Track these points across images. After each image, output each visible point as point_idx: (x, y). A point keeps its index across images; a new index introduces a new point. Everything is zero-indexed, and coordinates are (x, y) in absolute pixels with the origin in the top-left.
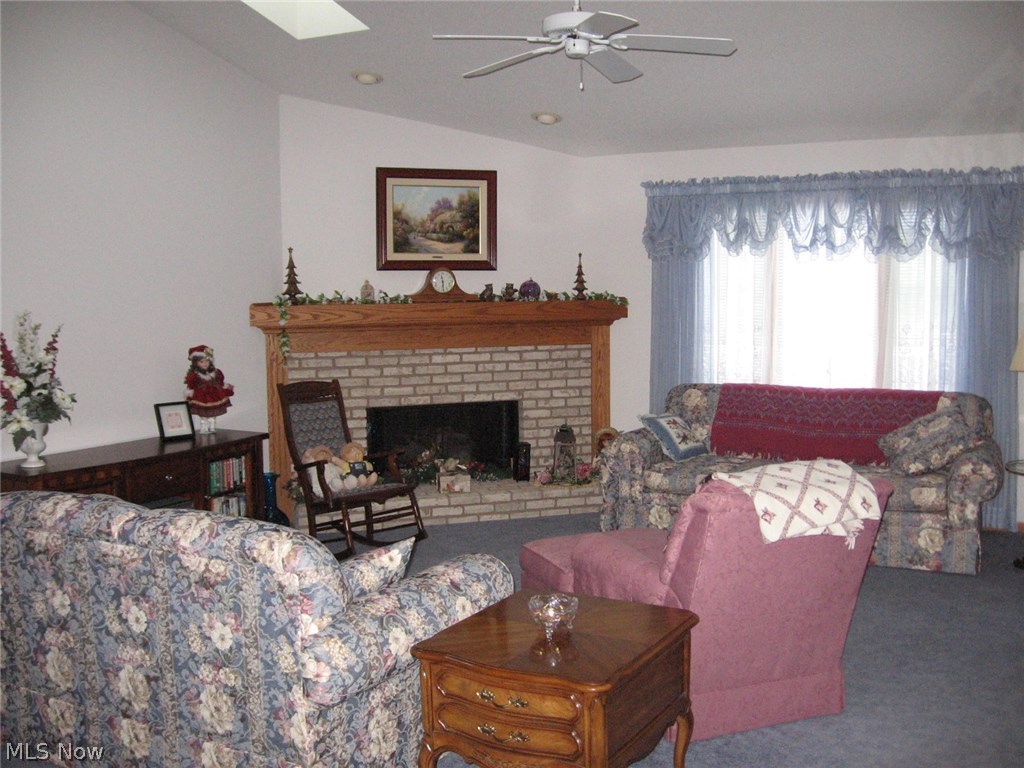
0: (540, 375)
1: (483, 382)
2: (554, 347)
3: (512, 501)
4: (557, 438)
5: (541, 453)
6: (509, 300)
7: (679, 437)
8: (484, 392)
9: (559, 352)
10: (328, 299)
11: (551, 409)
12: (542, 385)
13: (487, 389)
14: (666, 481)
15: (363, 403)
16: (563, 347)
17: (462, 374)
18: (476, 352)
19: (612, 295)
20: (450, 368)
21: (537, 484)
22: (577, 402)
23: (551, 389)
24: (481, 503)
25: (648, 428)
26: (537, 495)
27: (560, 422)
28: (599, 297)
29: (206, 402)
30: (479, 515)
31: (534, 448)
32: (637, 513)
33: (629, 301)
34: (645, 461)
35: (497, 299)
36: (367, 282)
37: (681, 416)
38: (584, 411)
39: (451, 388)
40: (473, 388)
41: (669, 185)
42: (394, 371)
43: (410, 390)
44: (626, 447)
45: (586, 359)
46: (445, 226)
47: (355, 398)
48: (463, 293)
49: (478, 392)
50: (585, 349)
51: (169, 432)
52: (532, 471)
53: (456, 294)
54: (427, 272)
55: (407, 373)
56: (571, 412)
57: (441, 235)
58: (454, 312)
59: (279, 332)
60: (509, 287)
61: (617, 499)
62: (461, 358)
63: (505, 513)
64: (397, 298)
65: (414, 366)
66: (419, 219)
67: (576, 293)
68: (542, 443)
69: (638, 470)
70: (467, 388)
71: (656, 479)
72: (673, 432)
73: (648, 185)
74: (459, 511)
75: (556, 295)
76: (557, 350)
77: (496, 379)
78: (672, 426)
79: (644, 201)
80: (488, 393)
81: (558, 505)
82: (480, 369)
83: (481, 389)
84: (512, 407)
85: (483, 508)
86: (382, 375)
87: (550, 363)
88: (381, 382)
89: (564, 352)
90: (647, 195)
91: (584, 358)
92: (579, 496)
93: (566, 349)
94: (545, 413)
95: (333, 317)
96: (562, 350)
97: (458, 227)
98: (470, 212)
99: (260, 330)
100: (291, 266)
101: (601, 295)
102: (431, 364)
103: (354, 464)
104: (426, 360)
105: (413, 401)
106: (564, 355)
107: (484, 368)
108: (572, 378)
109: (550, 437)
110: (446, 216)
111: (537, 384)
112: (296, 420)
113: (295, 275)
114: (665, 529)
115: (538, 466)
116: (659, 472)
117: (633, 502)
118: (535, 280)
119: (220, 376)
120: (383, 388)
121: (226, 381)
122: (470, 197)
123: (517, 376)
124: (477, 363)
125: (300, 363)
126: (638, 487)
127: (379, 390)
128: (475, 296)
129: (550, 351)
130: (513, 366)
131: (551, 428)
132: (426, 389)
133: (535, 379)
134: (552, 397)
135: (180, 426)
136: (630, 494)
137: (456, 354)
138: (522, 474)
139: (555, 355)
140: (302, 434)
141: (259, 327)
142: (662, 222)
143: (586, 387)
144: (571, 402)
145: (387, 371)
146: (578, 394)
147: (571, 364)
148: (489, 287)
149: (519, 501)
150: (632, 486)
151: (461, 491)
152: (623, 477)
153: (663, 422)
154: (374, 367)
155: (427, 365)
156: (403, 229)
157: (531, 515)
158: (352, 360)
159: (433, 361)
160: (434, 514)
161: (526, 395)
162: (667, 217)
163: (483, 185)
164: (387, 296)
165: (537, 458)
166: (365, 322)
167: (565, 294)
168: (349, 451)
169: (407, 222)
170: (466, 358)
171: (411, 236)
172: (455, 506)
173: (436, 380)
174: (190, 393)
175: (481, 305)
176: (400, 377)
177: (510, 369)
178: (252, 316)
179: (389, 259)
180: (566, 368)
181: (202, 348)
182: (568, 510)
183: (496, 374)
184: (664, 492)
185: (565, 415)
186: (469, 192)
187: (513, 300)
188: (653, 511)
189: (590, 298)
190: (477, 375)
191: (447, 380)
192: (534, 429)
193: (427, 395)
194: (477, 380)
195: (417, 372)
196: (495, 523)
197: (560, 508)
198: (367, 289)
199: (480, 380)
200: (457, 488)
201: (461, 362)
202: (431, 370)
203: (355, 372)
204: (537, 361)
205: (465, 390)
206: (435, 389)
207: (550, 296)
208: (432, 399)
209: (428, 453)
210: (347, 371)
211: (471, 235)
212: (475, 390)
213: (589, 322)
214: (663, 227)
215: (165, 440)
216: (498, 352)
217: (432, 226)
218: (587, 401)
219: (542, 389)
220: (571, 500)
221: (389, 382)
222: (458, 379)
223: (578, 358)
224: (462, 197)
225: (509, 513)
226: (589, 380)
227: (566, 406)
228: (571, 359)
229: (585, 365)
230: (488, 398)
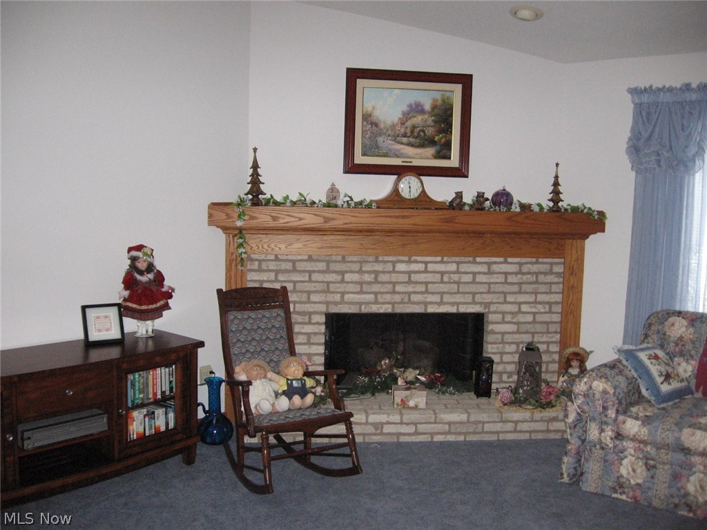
0: (507, 288)
1: (448, 293)
2: (524, 260)
3: (468, 421)
4: (522, 354)
5: (505, 368)
6: (478, 209)
7: (661, 375)
8: (448, 303)
9: (529, 266)
10: (291, 201)
11: (518, 323)
12: (510, 298)
13: (453, 300)
14: (645, 431)
15: (323, 308)
16: (534, 260)
17: (427, 283)
18: (442, 262)
19: (590, 209)
20: (414, 277)
21: (498, 404)
22: (546, 318)
23: (520, 304)
24: (435, 423)
25: (624, 362)
26: (496, 416)
27: (527, 338)
28: (575, 210)
29: (140, 305)
30: (432, 434)
31: (498, 363)
32: (605, 461)
33: (607, 215)
34: (620, 403)
35: (467, 208)
36: (333, 185)
37: (662, 347)
38: (553, 328)
39: (414, 298)
40: (436, 298)
41: (659, 90)
42: (356, 277)
43: (371, 297)
44: (599, 385)
45: (558, 274)
46: (417, 130)
47: (315, 303)
48: (431, 200)
49: (441, 303)
50: (558, 263)
51: (94, 336)
52: (494, 386)
53: (424, 201)
54: (394, 177)
55: (369, 280)
56: (539, 328)
57: (411, 139)
58: (420, 219)
59: (237, 232)
60: (480, 196)
61: (583, 441)
62: (426, 267)
63: (459, 434)
64: (361, 203)
65: (376, 273)
66: (389, 122)
67: (551, 204)
68: (506, 358)
69: (612, 413)
70: (430, 298)
71: (632, 426)
72: (654, 369)
73: (634, 92)
74: (411, 429)
75: (530, 205)
76: (527, 263)
77: (461, 290)
78: (653, 361)
79: (630, 108)
80: (453, 304)
81: (518, 428)
82: (446, 279)
83: (445, 300)
84: (478, 321)
85: (439, 427)
86: (342, 281)
87: (519, 276)
88: (342, 288)
89: (535, 266)
90: (633, 102)
91: (557, 273)
92: (542, 420)
93: (537, 263)
94: (511, 328)
95: (293, 219)
96: (533, 263)
97: (430, 131)
98: (443, 116)
99: (220, 230)
100: (255, 166)
101: (578, 208)
102: (394, 271)
103: (292, 380)
104: (389, 267)
105: (375, 309)
106: (535, 268)
107: (450, 278)
108: (541, 293)
109: (516, 352)
110: (418, 120)
111: (505, 298)
112: (234, 329)
113: (258, 175)
114: (638, 484)
115: (501, 381)
116: (637, 418)
117: (603, 448)
118: (508, 189)
119: (160, 278)
120: (343, 294)
121: (166, 283)
122: (444, 101)
123: (484, 288)
124: (443, 273)
125: (260, 265)
126: (609, 433)
127: (339, 295)
128: (443, 203)
129: (521, 264)
130: (480, 278)
131: (517, 344)
132: (388, 297)
133: (502, 292)
134: (520, 312)
135: (107, 330)
136: (600, 439)
137: (421, 262)
138: (483, 390)
139: (525, 269)
140: (239, 345)
141: (218, 227)
142: (650, 130)
143: (557, 303)
144: (539, 318)
145: (348, 277)
146: (547, 310)
147: (541, 278)
148: (459, 195)
149: (477, 423)
150: (602, 431)
151: (416, 408)
152: (593, 419)
153: (643, 356)
154: (335, 272)
155: (389, 272)
156: (372, 133)
157: (487, 438)
158: (313, 264)
159: (397, 269)
160: (385, 431)
161: (493, 308)
162: (655, 126)
163: (457, 89)
164: (352, 200)
165: (501, 374)
166: (327, 225)
167: (539, 205)
168: (288, 366)
169: (376, 125)
170: (431, 267)
171: (380, 139)
172: (407, 424)
173: (399, 288)
174: (126, 293)
175: (449, 213)
176: (361, 283)
177: (477, 280)
178: (210, 216)
179: (356, 162)
180: (537, 282)
181: (140, 248)
182: (528, 434)
183: (461, 285)
184: (641, 442)
185: (533, 330)
186: (443, 95)
187: (483, 209)
188: (625, 462)
189: (566, 210)
190: (441, 285)
191: (410, 288)
192: (500, 343)
193: (389, 303)
194: (441, 290)
195: (379, 279)
196: (450, 444)
197: (521, 432)
198: (333, 191)
199: (445, 290)
200: (412, 403)
201: (426, 271)
202: (394, 277)
203: (315, 277)
204: (506, 274)
205: (428, 300)
206: (397, 298)
207: (523, 206)
208: (393, 308)
209: (387, 361)
210: (307, 274)
211: (443, 140)
212: (439, 301)
213: (564, 236)
214: (650, 136)
215: (89, 345)
216: (465, 262)
217: (403, 130)
218: (557, 318)
219: (510, 303)
220: (532, 424)
221: (351, 288)
222: (422, 288)
223: (551, 272)
224: (435, 100)
225: (465, 434)
226: (561, 295)
227: (534, 322)
228: (542, 273)
229: (556, 280)
230: (453, 310)
